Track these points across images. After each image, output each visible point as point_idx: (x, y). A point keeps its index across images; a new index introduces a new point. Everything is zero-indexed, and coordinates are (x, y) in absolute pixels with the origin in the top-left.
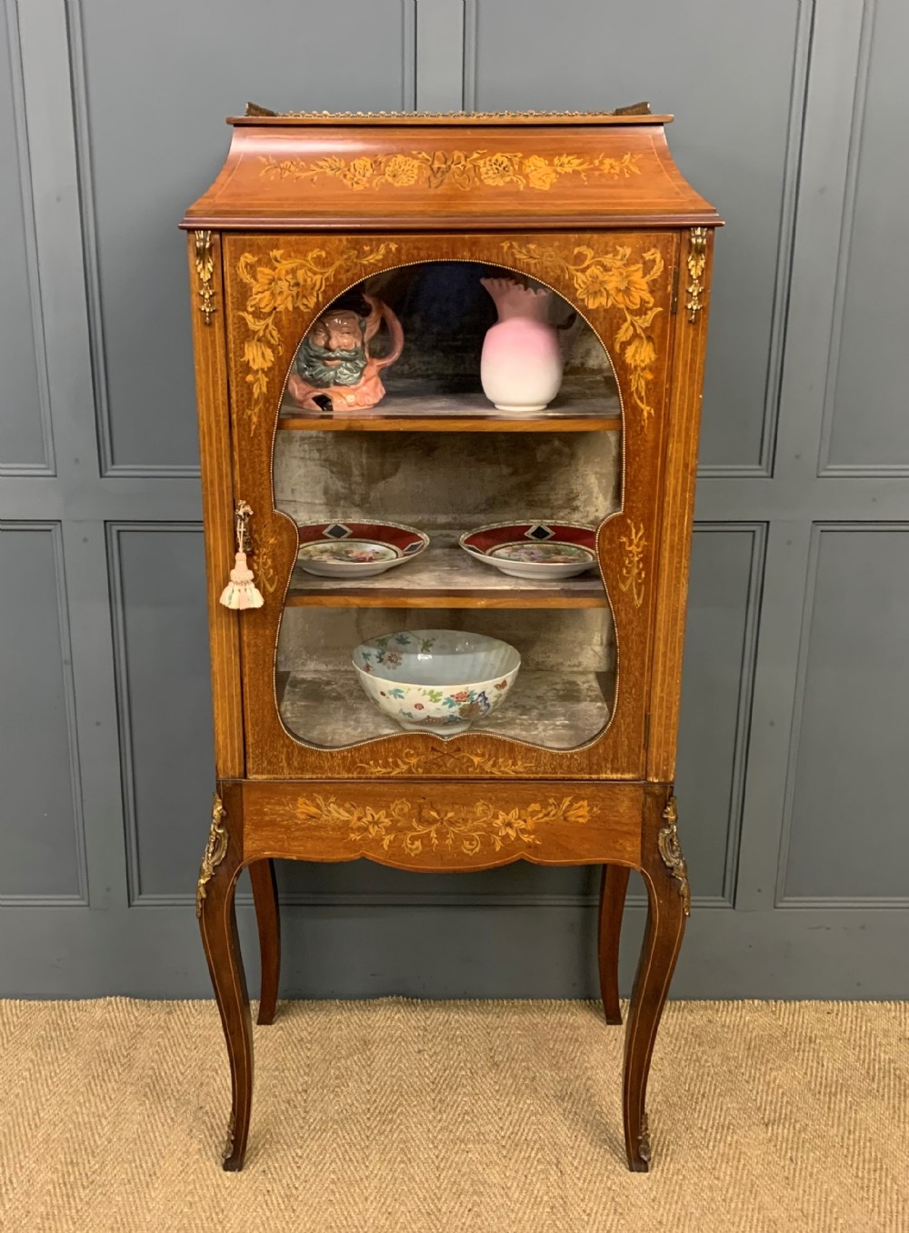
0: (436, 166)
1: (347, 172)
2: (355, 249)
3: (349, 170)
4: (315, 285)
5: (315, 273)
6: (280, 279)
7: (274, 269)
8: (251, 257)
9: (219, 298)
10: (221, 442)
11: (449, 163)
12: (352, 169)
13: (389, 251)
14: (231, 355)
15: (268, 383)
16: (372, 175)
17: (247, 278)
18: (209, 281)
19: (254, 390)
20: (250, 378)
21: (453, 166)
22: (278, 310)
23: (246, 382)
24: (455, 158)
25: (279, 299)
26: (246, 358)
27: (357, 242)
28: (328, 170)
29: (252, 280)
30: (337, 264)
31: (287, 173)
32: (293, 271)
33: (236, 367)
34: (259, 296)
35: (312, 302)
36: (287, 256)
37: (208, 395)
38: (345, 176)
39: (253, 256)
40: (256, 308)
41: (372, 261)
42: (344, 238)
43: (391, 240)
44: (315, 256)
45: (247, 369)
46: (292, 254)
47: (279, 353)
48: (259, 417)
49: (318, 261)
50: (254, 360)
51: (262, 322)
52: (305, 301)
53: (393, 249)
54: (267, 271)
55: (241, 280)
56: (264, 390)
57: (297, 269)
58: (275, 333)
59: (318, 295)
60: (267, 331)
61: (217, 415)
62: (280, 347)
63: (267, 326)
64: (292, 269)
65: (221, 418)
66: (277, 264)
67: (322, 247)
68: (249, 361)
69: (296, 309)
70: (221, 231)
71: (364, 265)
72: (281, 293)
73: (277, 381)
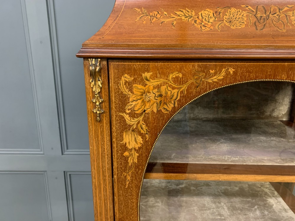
0: (259, 15)
1: (197, 19)
2: (204, 72)
3: (198, 18)
4: (173, 96)
5: (173, 88)
6: (149, 92)
7: (145, 85)
8: (129, 77)
9: (107, 104)
10: (106, 191)
11: (268, 13)
12: (200, 17)
13: (228, 73)
14: (114, 140)
15: (138, 157)
16: (215, 21)
17: (126, 91)
18: (99, 93)
19: (129, 161)
20: (126, 154)
21: (270, 15)
22: (146, 112)
23: (124, 156)
24: (272, 10)
25: (148, 105)
26: (124, 142)
27: (206, 67)
28: (183, 18)
29: (130, 93)
30: (190, 82)
31: (155, 19)
32: (158, 87)
33: (117, 147)
34: (134, 103)
35: (170, 107)
36: (154, 77)
37: (99, 163)
38: (195, 21)
39: (131, 77)
40: (132, 111)
41: (215, 80)
42: (196, 64)
43: (230, 66)
44: (174, 76)
45: (124, 148)
46: (158, 75)
47: (146, 139)
48: (132, 177)
49: (176, 80)
50: (129, 142)
51: (136, 119)
52: (165, 107)
53: (232, 72)
54: (140, 86)
55: (122, 92)
56: (136, 161)
57: (161, 86)
58: (144, 126)
59: (175, 103)
60: (139, 125)
61: (104, 176)
62: (147, 135)
63: (139, 122)
64: (158, 85)
65: (107, 178)
66: (147, 82)
67: (180, 71)
68: (126, 143)
69: (159, 111)
70: (108, 59)
71: (209, 83)
72: (149, 101)
73: (144, 155)
